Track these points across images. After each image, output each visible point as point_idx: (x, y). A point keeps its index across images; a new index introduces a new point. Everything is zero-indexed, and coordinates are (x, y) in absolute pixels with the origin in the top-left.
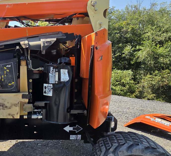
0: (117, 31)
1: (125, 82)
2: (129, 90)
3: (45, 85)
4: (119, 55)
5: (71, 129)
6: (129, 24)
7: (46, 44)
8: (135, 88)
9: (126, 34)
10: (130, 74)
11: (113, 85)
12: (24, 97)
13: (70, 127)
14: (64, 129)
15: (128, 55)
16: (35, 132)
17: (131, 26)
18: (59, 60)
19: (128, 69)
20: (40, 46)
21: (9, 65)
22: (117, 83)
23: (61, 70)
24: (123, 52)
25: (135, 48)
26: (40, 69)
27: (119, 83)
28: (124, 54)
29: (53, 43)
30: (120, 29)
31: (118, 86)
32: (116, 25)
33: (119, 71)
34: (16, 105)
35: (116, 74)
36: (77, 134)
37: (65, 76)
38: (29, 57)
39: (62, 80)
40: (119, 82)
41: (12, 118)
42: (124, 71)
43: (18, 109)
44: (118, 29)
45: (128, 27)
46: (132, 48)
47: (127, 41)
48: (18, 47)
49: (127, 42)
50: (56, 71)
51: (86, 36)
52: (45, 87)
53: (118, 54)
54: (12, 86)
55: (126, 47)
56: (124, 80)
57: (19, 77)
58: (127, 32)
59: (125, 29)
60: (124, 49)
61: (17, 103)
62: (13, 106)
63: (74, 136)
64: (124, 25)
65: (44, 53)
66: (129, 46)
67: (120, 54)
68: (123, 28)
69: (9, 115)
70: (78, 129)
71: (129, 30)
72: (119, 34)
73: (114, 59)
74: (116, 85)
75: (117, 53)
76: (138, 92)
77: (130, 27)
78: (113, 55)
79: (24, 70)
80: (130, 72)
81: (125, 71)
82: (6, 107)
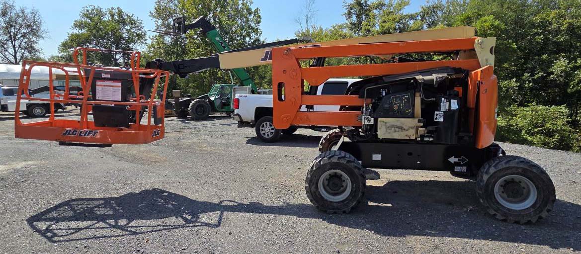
0: (537, 30)
1: (552, 127)
2: (560, 143)
3: (436, 112)
4: (542, 76)
5: (456, 160)
6: (562, 16)
7: (438, 80)
8: (573, 139)
9: (556, 36)
10: (562, 113)
11: (528, 134)
12: (419, 121)
13: (455, 158)
14: (449, 160)
15: (561, 76)
16: (418, 162)
17: (567, 20)
18: (448, 92)
19: (558, 104)
20: (433, 80)
21: (406, 95)
22: (536, 130)
23: (452, 100)
24: (550, 70)
25: (576, 62)
26: (433, 99)
27: (540, 130)
28: (552, 73)
29: (444, 78)
30: (543, 25)
31: (538, 136)
32: (537, 19)
33: (541, 107)
34: (412, 128)
35: (534, 113)
36: (462, 166)
37: (455, 105)
38: (421, 89)
39: (452, 108)
40: (540, 127)
41: (408, 138)
42: (550, 107)
43: (414, 131)
44: (540, 26)
45: (560, 21)
46: (569, 63)
47: (559, 49)
48: (412, 81)
49: (558, 52)
50: (447, 101)
51: (473, 72)
52: (437, 115)
53: (540, 74)
54: (409, 112)
55: (558, 61)
56: (550, 125)
57: (414, 106)
58: (558, 32)
59: (554, 26)
60: (553, 64)
61: (413, 126)
62: (411, 129)
63: (459, 168)
64: (552, 19)
65: (437, 86)
66: (562, 60)
67: (545, 75)
68: (551, 23)
69: (406, 136)
70: (463, 160)
71: (564, 28)
72: (542, 36)
73: (531, 84)
74: (532, 134)
75: (538, 73)
76: (578, 147)
77: (565, 22)
78: (529, 76)
79: (418, 101)
80: (563, 109)
81: (552, 107)
82: (404, 129)
